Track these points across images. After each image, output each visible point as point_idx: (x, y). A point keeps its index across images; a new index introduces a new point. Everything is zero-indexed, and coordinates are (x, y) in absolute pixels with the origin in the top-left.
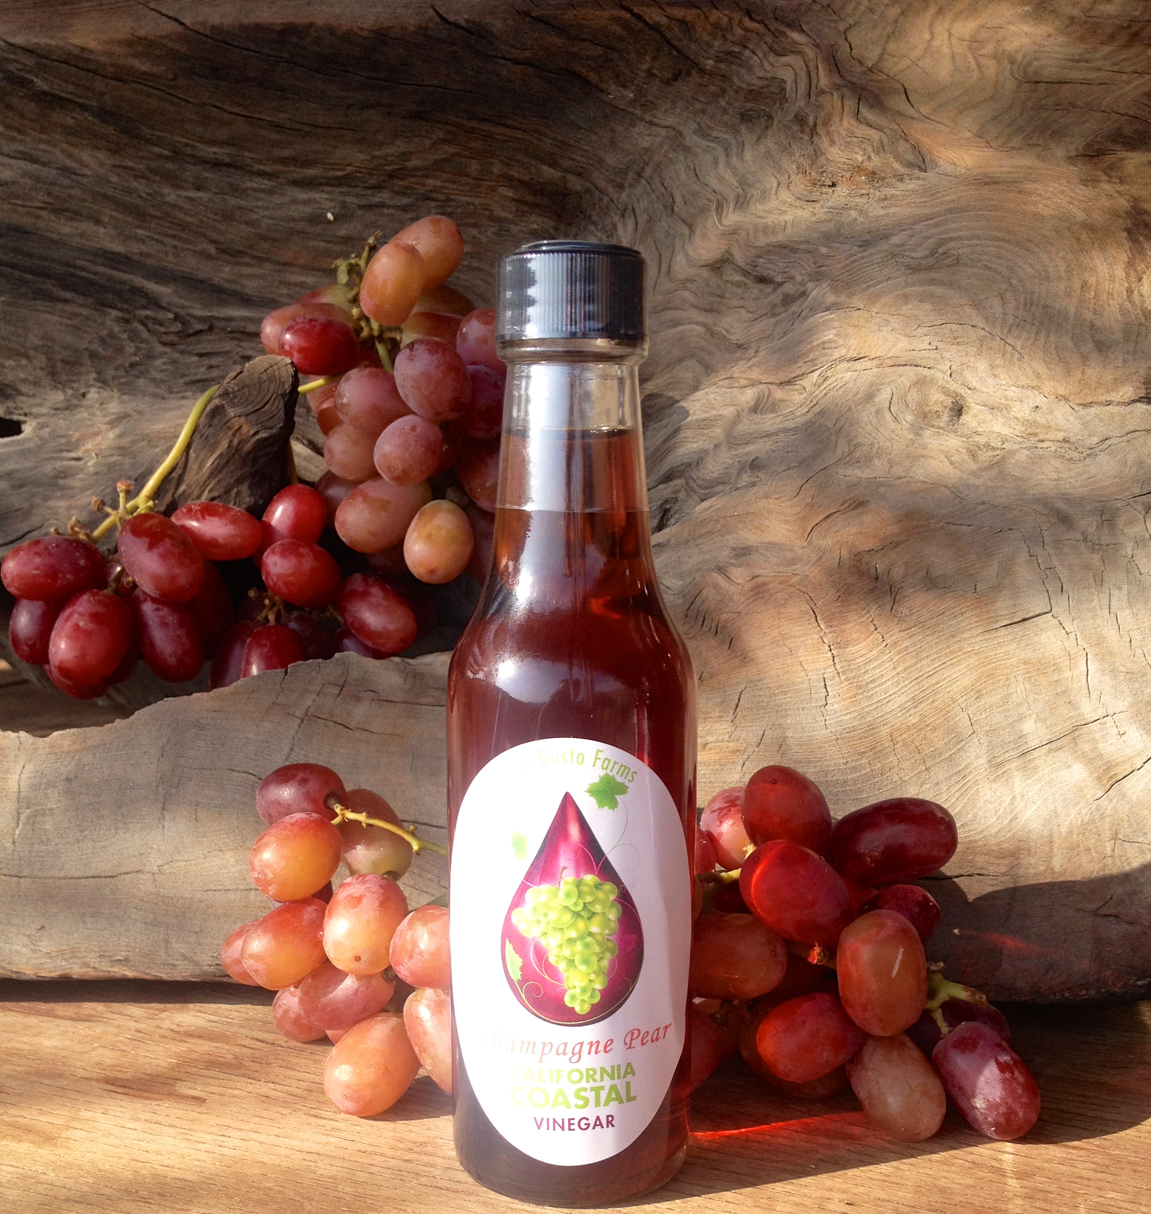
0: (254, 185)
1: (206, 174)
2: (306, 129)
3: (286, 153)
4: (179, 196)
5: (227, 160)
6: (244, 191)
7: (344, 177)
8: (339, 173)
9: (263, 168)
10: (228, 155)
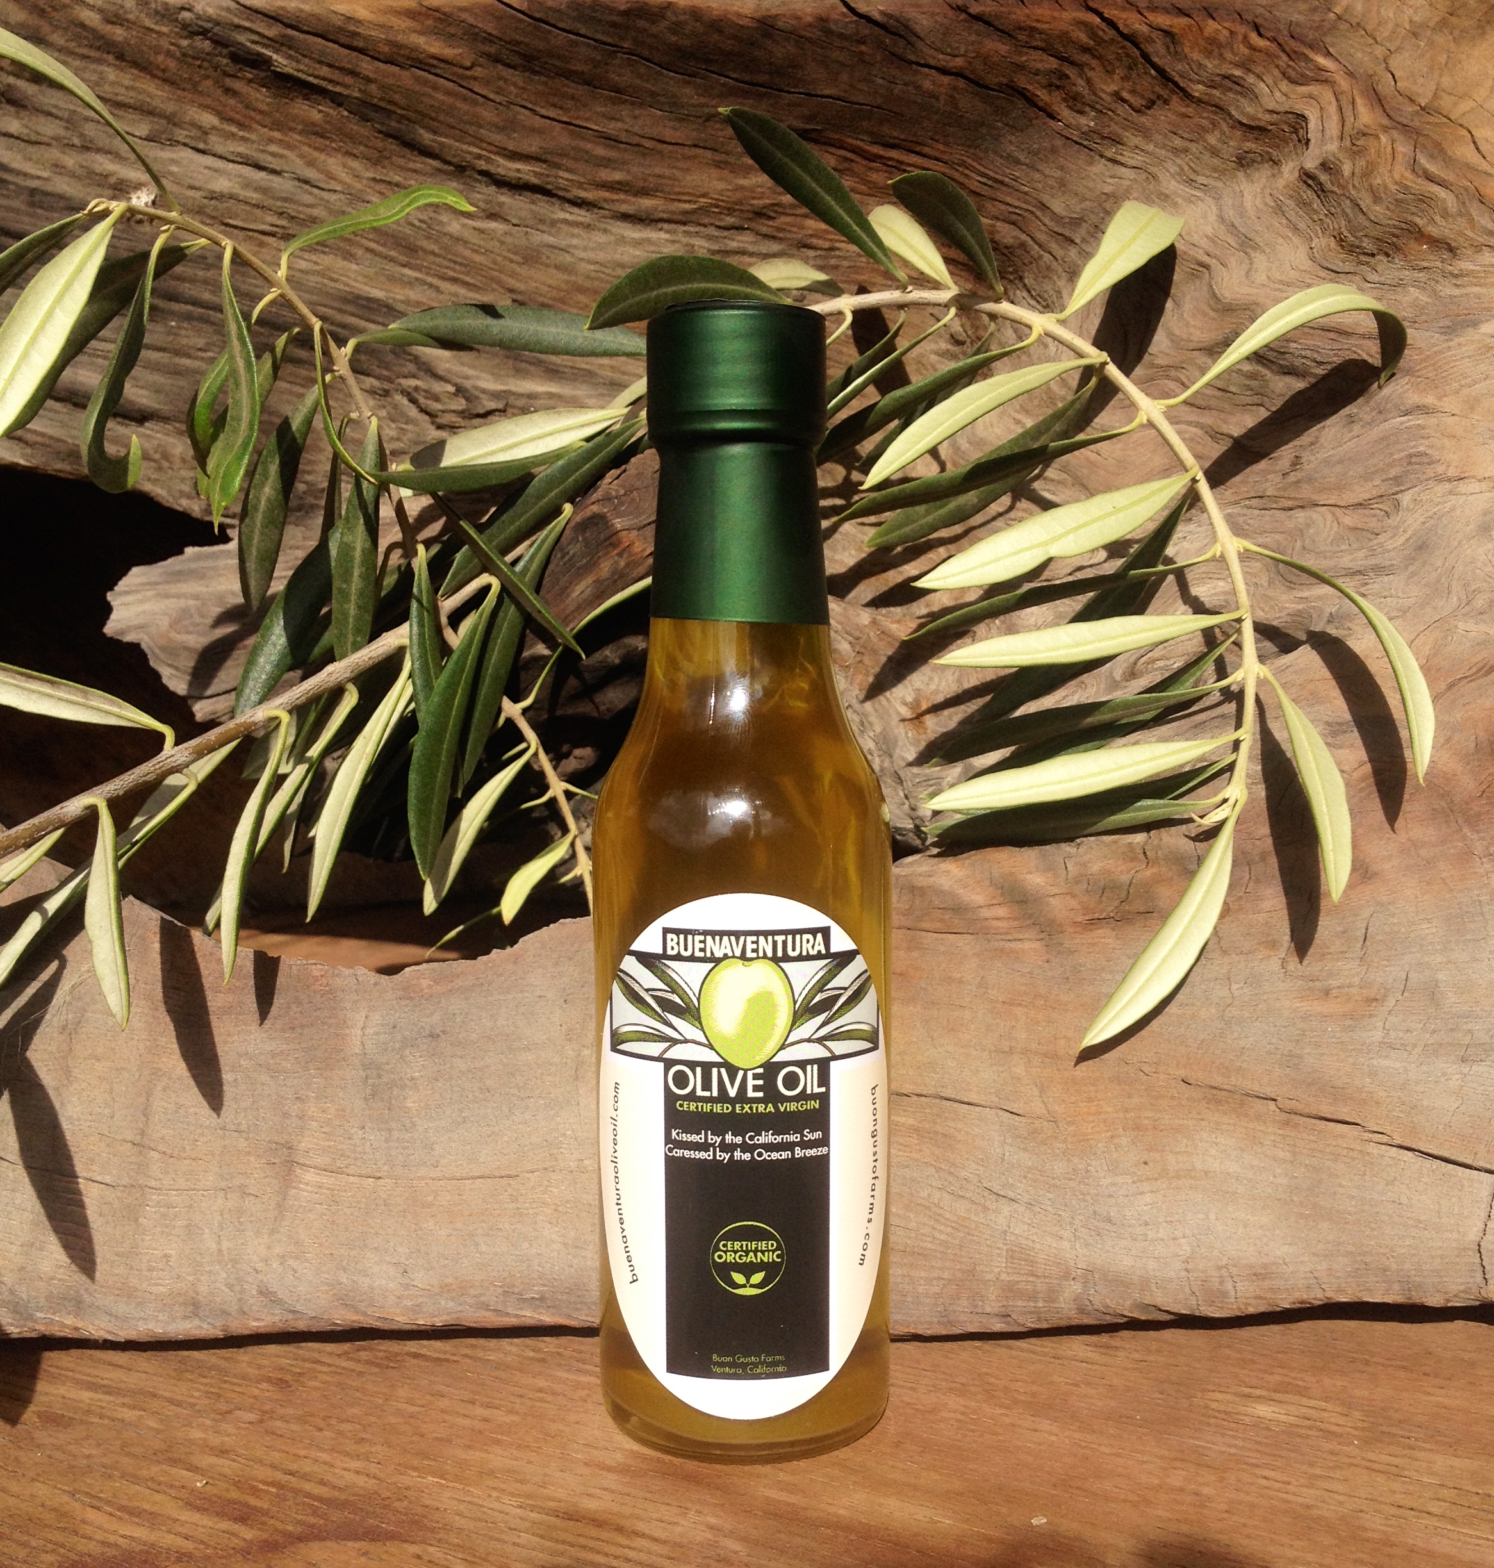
0: (567, 216)
1: (503, 199)
2: (648, 144)
3: (617, 176)
4: (464, 225)
5: (534, 180)
6: (553, 223)
7: (694, 211)
8: (687, 206)
9: (583, 194)
10: (536, 174)
